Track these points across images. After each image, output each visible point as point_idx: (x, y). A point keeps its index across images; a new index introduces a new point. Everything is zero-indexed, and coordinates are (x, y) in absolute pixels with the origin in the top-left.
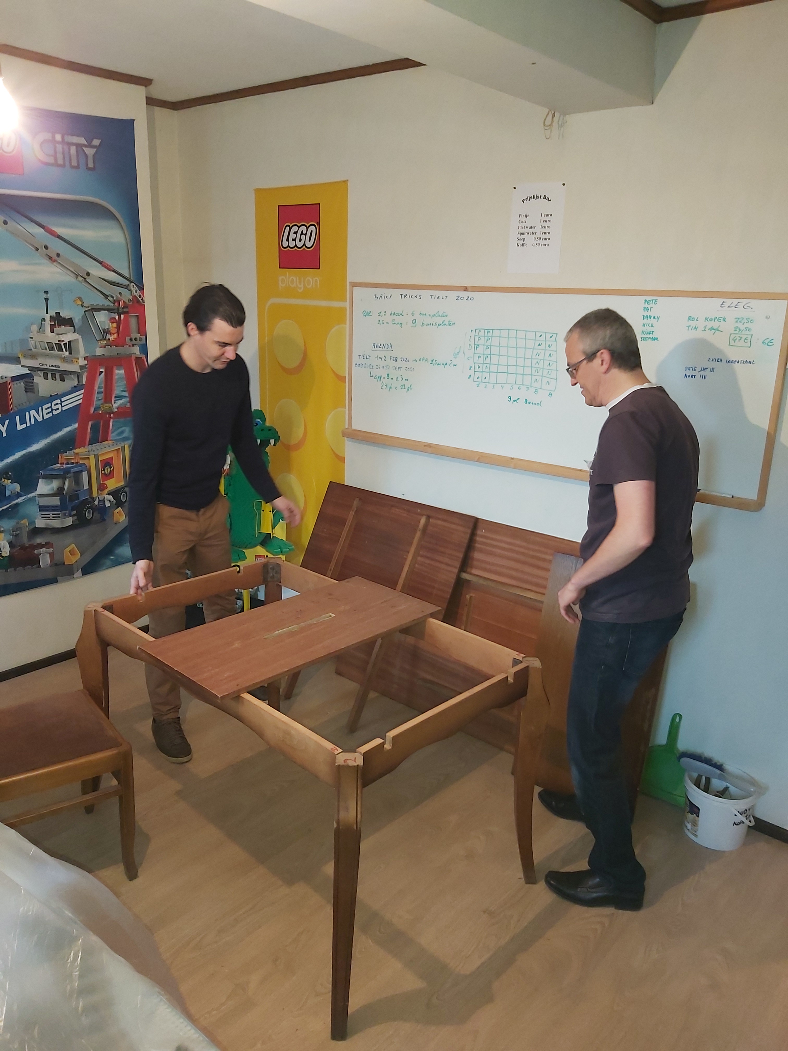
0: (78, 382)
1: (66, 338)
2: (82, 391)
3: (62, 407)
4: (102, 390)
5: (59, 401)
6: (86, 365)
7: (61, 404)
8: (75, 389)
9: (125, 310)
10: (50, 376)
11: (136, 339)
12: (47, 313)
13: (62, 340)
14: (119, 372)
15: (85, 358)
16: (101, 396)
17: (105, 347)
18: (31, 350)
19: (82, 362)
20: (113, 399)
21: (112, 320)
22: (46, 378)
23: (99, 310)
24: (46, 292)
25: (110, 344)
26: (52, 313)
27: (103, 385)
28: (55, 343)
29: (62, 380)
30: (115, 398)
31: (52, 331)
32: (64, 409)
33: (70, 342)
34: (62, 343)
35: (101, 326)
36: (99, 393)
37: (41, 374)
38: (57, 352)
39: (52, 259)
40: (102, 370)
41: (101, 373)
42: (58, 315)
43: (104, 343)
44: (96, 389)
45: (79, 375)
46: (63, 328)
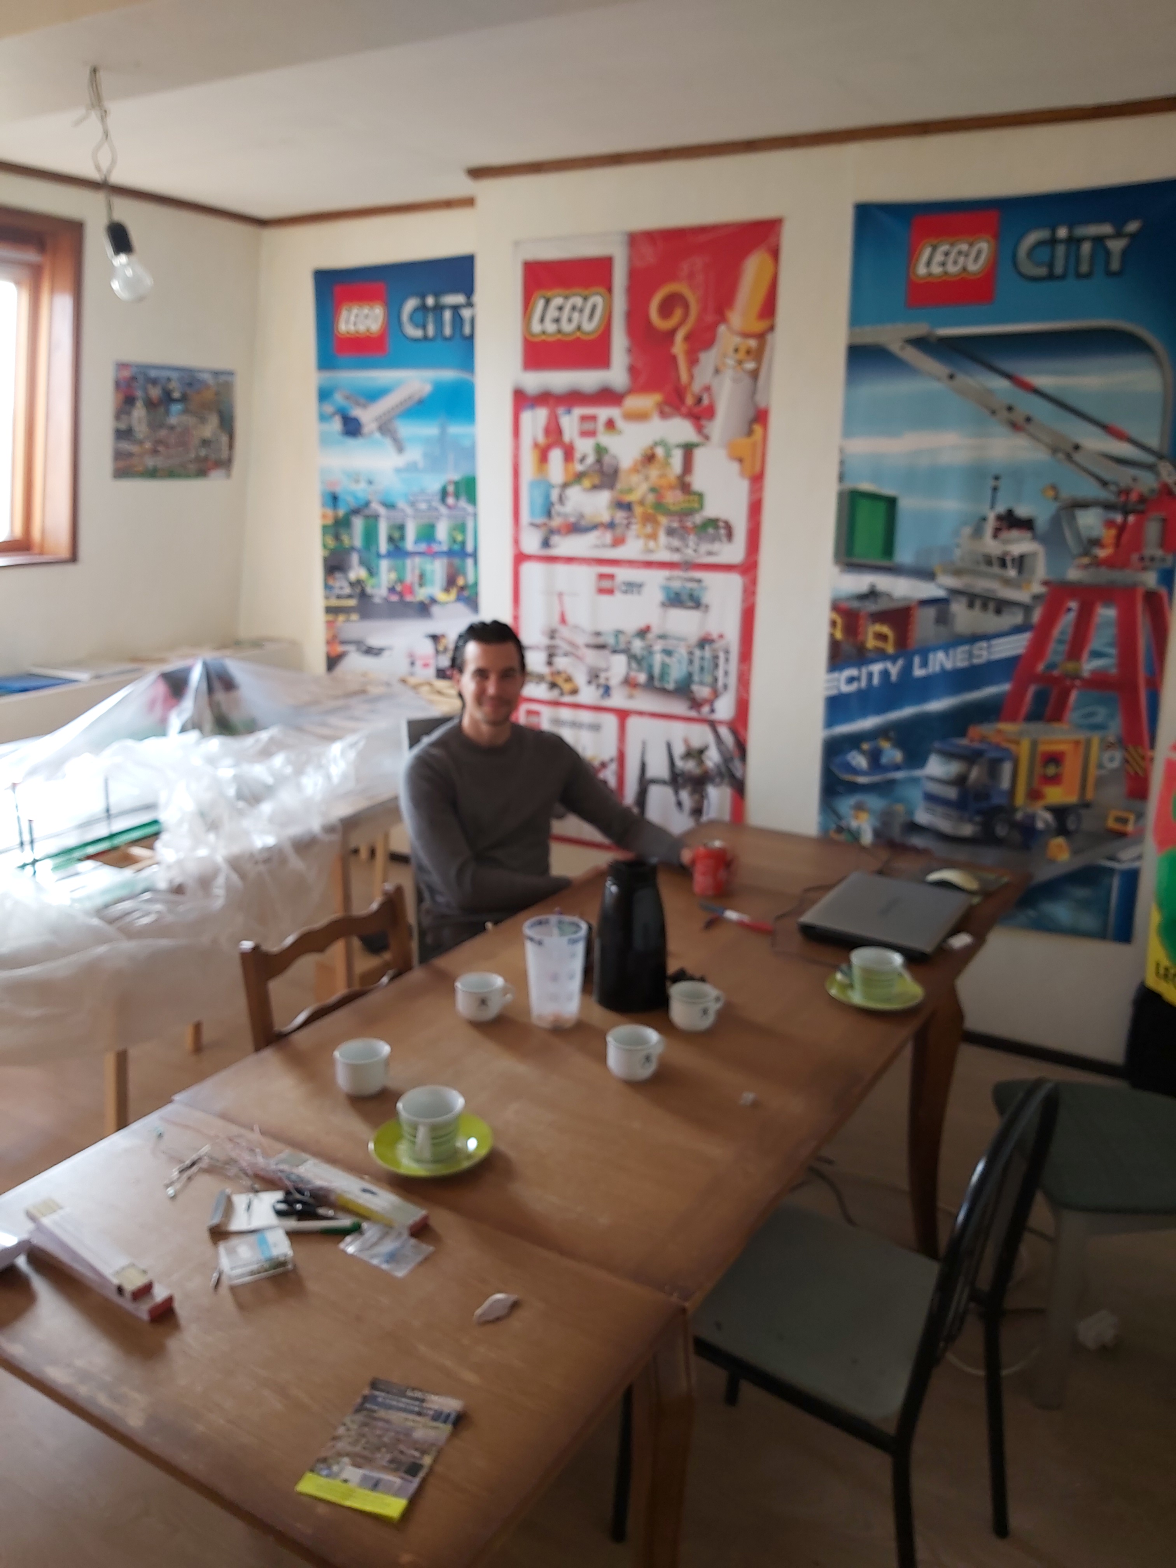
0: (1025, 619)
3: (990, 654)
4: (1068, 637)
5: (984, 644)
7: (989, 649)
9: (1141, 507)
11: (1152, 559)
12: (993, 507)
13: (1009, 550)
14: (1107, 614)
15: (1046, 583)
17: (1086, 568)
18: (956, 563)
19: (1037, 588)
20: (1085, 655)
21: (1110, 524)
22: (971, 605)
23: (1084, 505)
24: (997, 478)
25: (1098, 563)
26: (1001, 509)
28: (998, 556)
29: (998, 611)
32: (993, 657)
34: (1009, 557)
35: (1085, 533)
36: (1060, 641)
37: (964, 601)
38: (996, 570)
39: (1015, 426)
40: (1073, 605)
41: (1069, 610)
42: (1010, 513)
43: (1086, 560)
44: (1056, 632)
45: (1027, 609)
46: (1015, 533)
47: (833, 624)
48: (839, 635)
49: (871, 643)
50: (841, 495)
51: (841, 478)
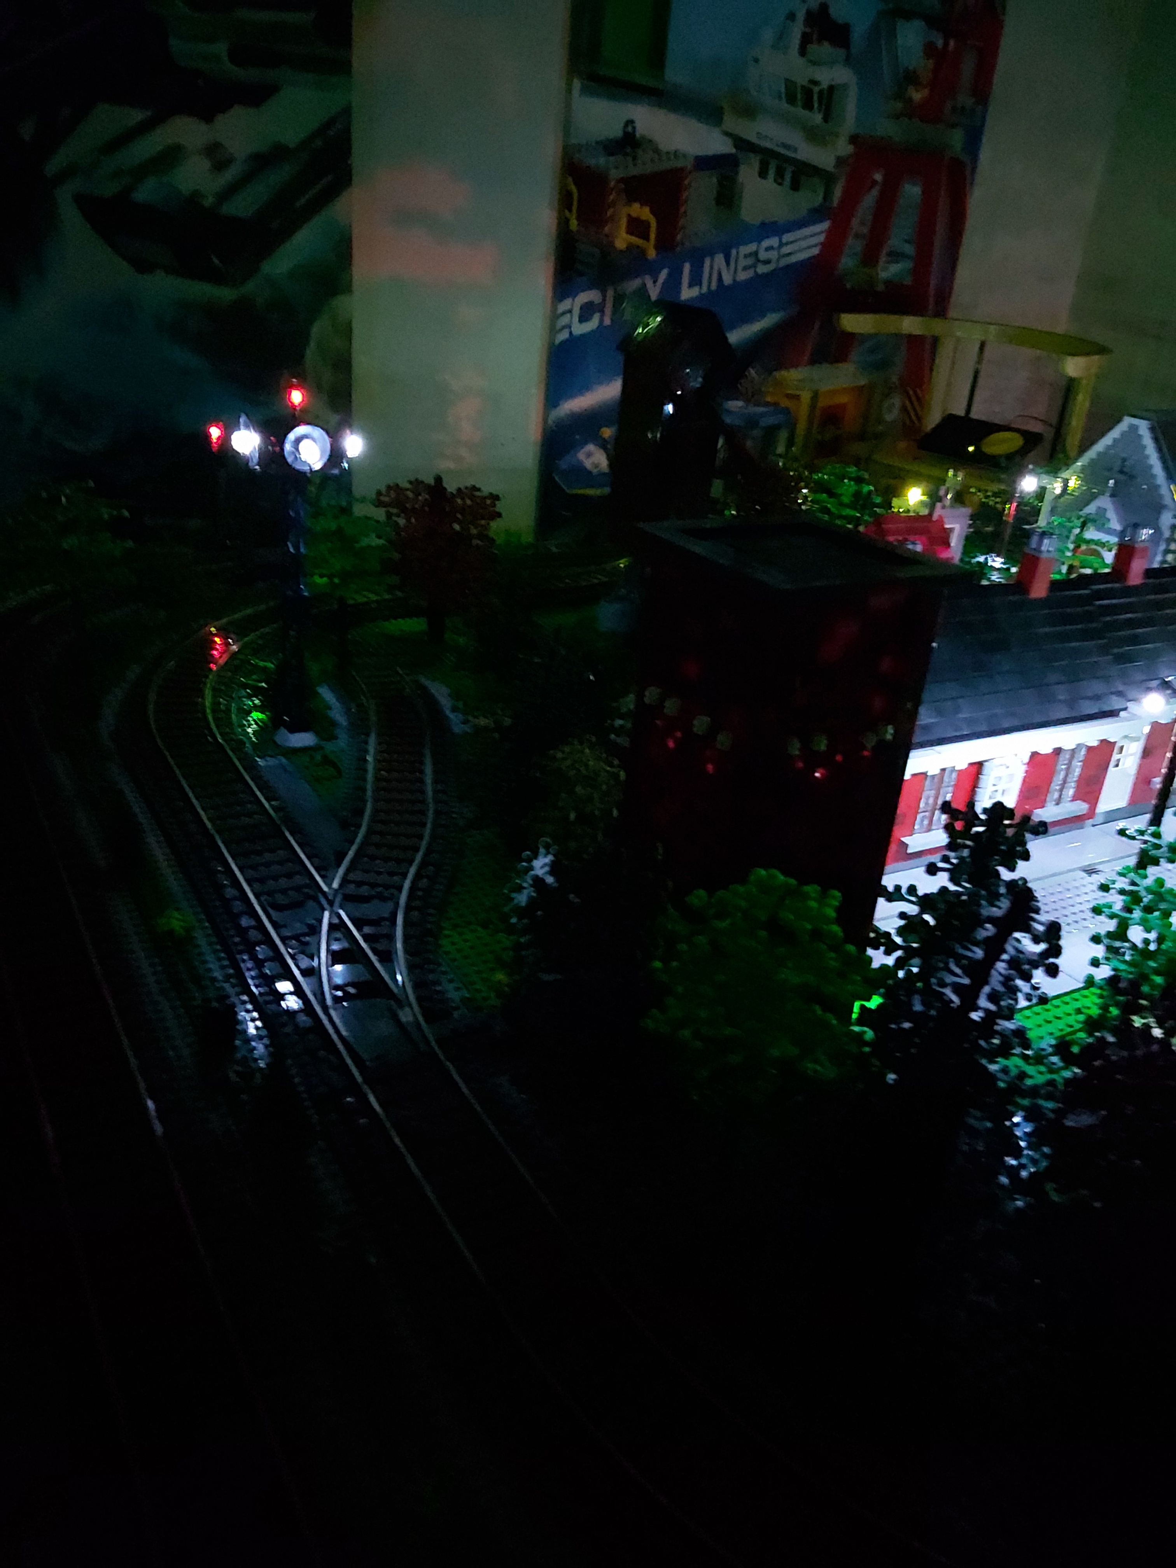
1: (826, 76)
2: (825, 225)
3: (778, 257)
5: (774, 241)
6: (851, 156)
7: (779, 250)
8: (813, 216)
9: (962, 25)
10: (772, 169)
11: (962, 110)
13: (818, 77)
14: (911, 193)
15: (854, 139)
16: (860, 246)
18: (748, 93)
19: (844, 148)
20: (883, 259)
21: (929, 49)
22: (763, 174)
23: (908, 15)
25: (910, 111)
27: (870, 219)
28: (803, 86)
29: (795, 186)
30: (888, 254)
31: (803, 51)
32: (783, 262)
33: (831, 88)
34: (816, 89)
35: (902, 60)
36: (858, 237)
37: (755, 162)
38: (800, 110)
40: (878, 176)
41: (873, 184)
42: (824, 10)
43: (899, 105)
44: (855, 225)
45: (829, 181)
46: (826, 47)
47: (566, 198)
48: (574, 223)
49: (622, 239)
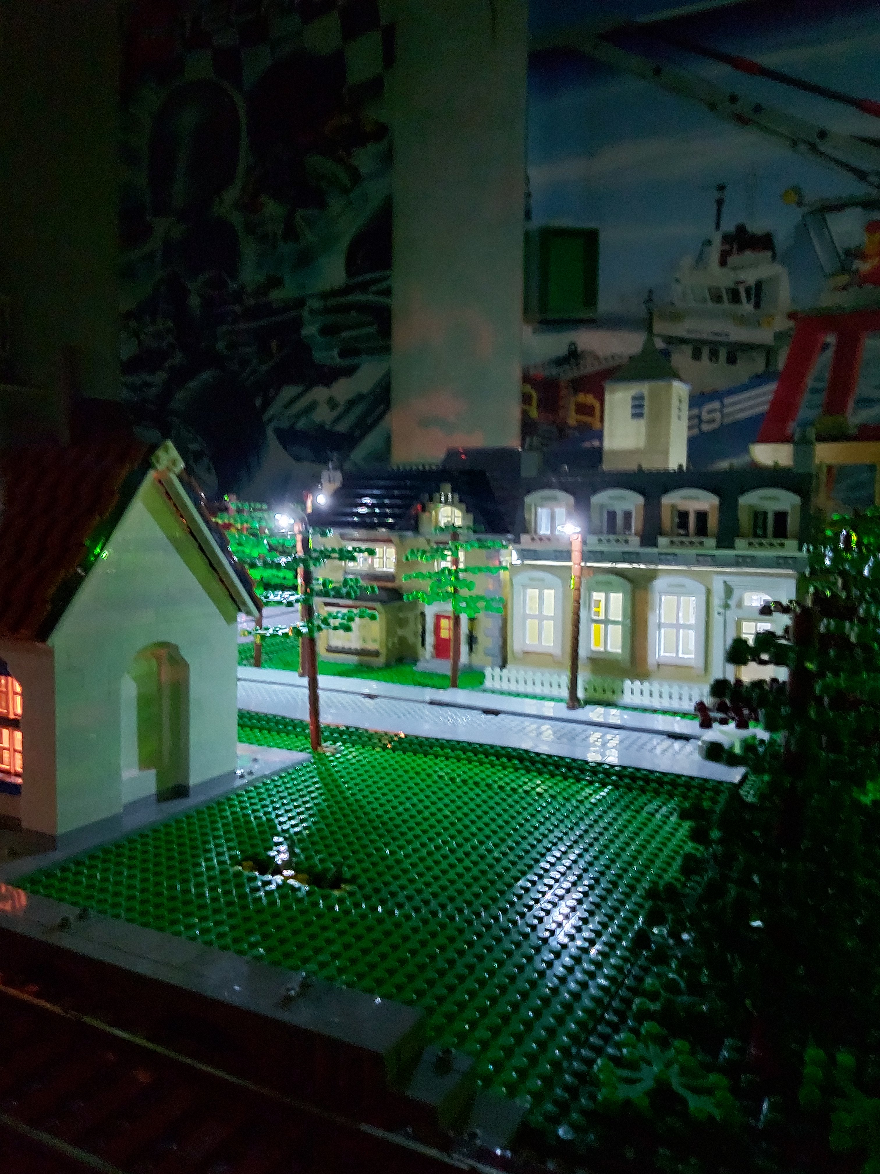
0: (767, 365)
1: (750, 277)
2: (773, 386)
3: (722, 416)
4: (823, 385)
5: (716, 405)
6: (791, 329)
7: (721, 411)
8: (758, 380)
10: (705, 352)
12: (718, 227)
13: (742, 278)
14: (875, 345)
15: (792, 316)
16: (820, 399)
17: (845, 288)
18: (672, 304)
19: (781, 324)
20: (851, 404)
22: (697, 355)
23: (839, 207)
24: (721, 188)
26: (729, 226)
27: (827, 375)
28: (728, 288)
29: (732, 360)
30: (857, 402)
31: (723, 263)
32: (727, 421)
33: (759, 285)
34: (743, 287)
35: (841, 244)
36: (815, 391)
37: (688, 350)
38: (726, 305)
39: (741, 120)
40: (831, 339)
41: (825, 346)
42: (741, 229)
43: (844, 279)
44: (810, 382)
45: (769, 352)
46: (748, 254)
47: (526, 399)
48: (534, 413)
49: (573, 419)
50: (527, 235)
51: (528, 215)
